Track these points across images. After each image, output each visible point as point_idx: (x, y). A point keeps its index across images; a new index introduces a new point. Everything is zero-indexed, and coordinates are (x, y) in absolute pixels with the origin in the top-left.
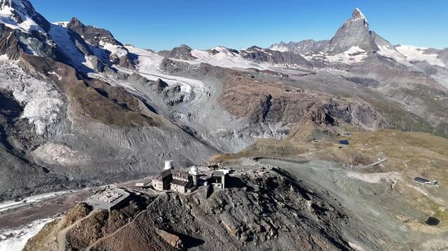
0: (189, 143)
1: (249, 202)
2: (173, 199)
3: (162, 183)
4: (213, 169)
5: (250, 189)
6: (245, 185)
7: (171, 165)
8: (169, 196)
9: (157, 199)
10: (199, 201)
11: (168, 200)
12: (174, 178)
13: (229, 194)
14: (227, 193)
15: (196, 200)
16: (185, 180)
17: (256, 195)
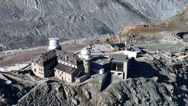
0: (106, 4)
1: (158, 98)
2: (55, 91)
3: (43, 68)
4: (117, 48)
5: (163, 79)
6: (156, 73)
7: (57, 43)
8: (50, 86)
9: (34, 90)
10: (90, 94)
11: (49, 92)
12: (59, 61)
13: (132, 86)
14: (129, 85)
15: (86, 93)
16: (73, 66)
17: (170, 88)
